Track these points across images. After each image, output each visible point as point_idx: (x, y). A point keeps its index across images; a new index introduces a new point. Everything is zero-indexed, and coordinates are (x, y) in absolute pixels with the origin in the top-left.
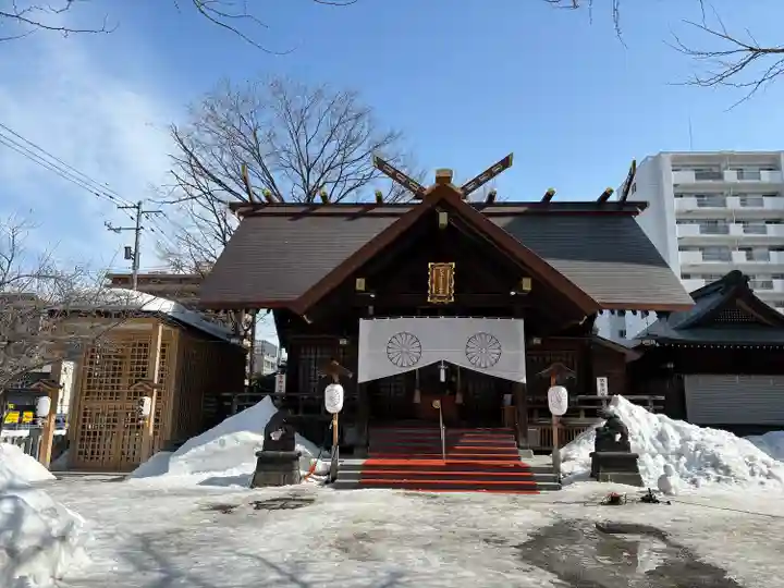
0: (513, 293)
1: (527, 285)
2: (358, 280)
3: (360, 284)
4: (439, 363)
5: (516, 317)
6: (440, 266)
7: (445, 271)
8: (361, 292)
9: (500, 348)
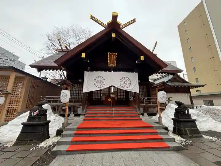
0: (136, 62)
1: (142, 58)
2: (82, 54)
3: (83, 55)
4: (111, 86)
5: (136, 72)
6: (112, 54)
7: (113, 56)
8: (83, 58)
9: (130, 82)
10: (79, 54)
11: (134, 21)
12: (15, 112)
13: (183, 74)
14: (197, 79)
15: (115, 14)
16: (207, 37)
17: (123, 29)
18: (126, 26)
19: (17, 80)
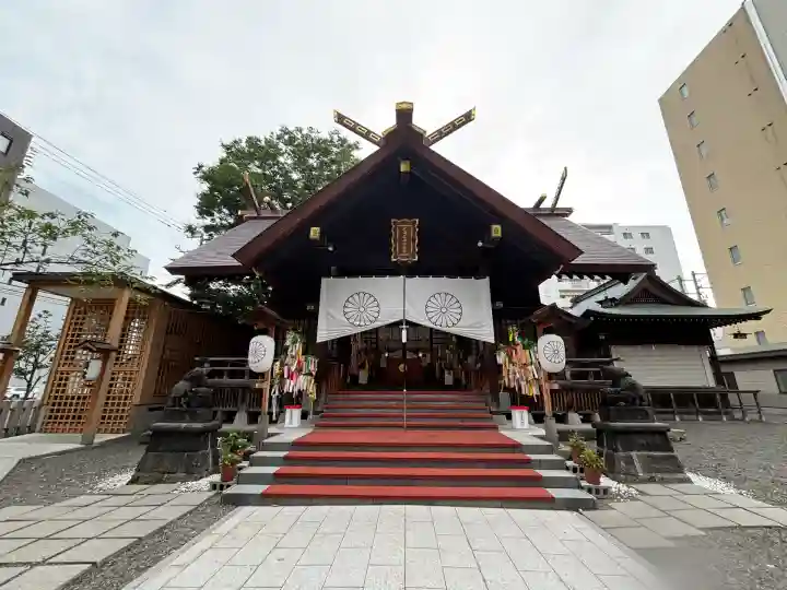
0: (480, 245)
1: (496, 231)
2: (313, 228)
3: (315, 232)
4: (400, 322)
5: (482, 277)
6: (404, 223)
7: (408, 229)
8: (315, 240)
9: (460, 307)
10: (304, 229)
11: (468, 117)
12: (125, 404)
13: (694, 275)
14: (746, 290)
15: (404, 106)
16: (774, 133)
17: (431, 147)
18: (442, 134)
19: (133, 310)
